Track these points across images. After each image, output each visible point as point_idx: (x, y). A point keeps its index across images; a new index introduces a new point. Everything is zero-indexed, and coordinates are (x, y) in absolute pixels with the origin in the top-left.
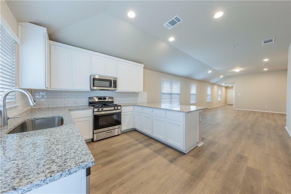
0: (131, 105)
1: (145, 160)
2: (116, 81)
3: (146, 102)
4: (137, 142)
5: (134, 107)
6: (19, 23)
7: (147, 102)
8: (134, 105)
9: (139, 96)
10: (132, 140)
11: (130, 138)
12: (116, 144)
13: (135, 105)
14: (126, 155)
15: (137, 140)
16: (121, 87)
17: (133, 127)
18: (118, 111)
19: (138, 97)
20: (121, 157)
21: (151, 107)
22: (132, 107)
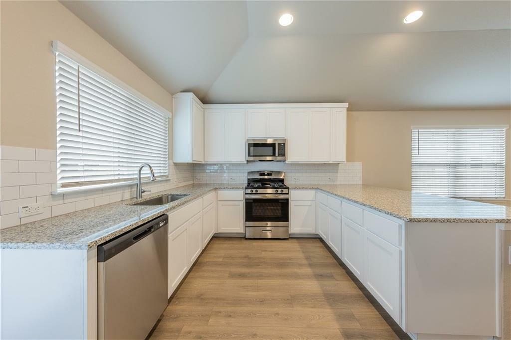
0: (310, 188)
1: (293, 299)
2: (284, 144)
3: (361, 183)
4: (305, 262)
5: (316, 192)
6: (173, 96)
7: (363, 185)
8: (316, 189)
9: (339, 171)
10: (301, 255)
11: (299, 251)
12: (271, 253)
13: (318, 189)
14: (269, 276)
15: (308, 258)
16: (294, 155)
17: (313, 232)
18: (282, 197)
19: (337, 173)
20: (260, 276)
21: (339, 196)
22: (313, 192)
